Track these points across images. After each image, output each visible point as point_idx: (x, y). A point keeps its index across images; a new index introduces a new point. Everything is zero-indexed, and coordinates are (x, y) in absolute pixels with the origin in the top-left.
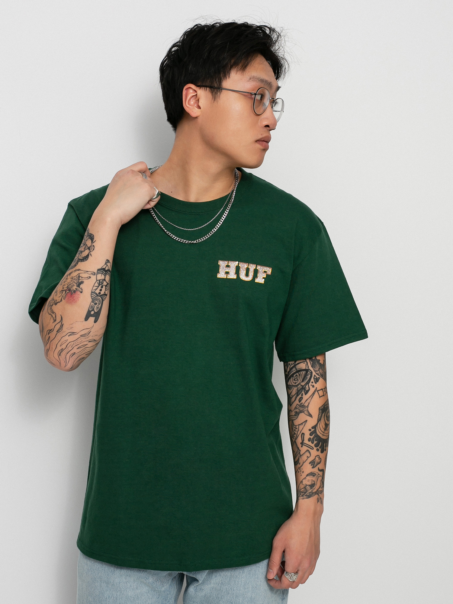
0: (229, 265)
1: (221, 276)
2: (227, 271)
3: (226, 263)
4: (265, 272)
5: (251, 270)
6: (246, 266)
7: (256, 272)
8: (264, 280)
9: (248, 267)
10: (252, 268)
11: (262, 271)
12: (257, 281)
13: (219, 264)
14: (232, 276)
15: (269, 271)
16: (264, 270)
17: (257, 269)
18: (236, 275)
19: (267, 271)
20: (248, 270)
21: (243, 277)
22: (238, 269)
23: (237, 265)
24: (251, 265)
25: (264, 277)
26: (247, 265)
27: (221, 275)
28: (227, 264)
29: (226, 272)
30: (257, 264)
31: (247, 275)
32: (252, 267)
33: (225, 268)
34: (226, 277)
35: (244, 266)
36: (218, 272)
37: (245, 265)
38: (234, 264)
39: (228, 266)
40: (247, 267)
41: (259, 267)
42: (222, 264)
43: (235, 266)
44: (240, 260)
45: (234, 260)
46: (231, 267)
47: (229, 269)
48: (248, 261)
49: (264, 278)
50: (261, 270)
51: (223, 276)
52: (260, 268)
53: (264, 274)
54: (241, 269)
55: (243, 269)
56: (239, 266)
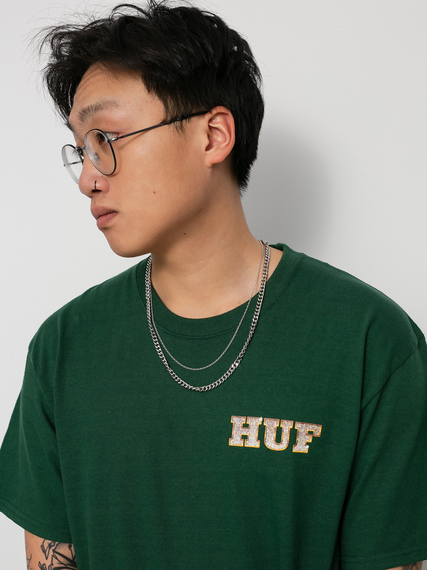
0: (247, 423)
1: (235, 443)
2: (245, 434)
3: (243, 419)
4: (310, 433)
5: (284, 431)
6: (275, 424)
7: (294, 434)
8: (308, 447)
9: (280, 425)
10: (287, 428)
11: (304, 431)
12: (295, 450)
13: (232, 422)
14: (253, 443)
15: (317, 430)
16: (308, 430)
17: (296, 428)
18: (259, 442)
19: (314, 431)
20: (279, 431)
21: (271, 444)
22: (262, 429)
23: (261, 424)
24: (285, 422)
25: (308, 441)
26: (278, 423)
27: (235, 441)
28: (245, 423)
29: (242, 435)
30: (295, 419)
31: (278, 440)
32: (287, 426)
33: (241, 429)
34: (242, 445)
35: (273, 424)
36: (230, 436)
37: (275, 422)
38: (255, 422)
39: (246, 426)
40: (278, 426)
41: (298, 426)
42: (237, 421)
43: (258, 425)
44: (266, 415)
45: (256, 415)
46: (251, 427)
47: (248, 430)
48: (280, 416)
49: (308, 444)
50: (302, 431)
51: (237, 443)
52: (301, 427)
53: (309, 437)
54: (268, 431)
55: (271, 430)
56: (264, 424)
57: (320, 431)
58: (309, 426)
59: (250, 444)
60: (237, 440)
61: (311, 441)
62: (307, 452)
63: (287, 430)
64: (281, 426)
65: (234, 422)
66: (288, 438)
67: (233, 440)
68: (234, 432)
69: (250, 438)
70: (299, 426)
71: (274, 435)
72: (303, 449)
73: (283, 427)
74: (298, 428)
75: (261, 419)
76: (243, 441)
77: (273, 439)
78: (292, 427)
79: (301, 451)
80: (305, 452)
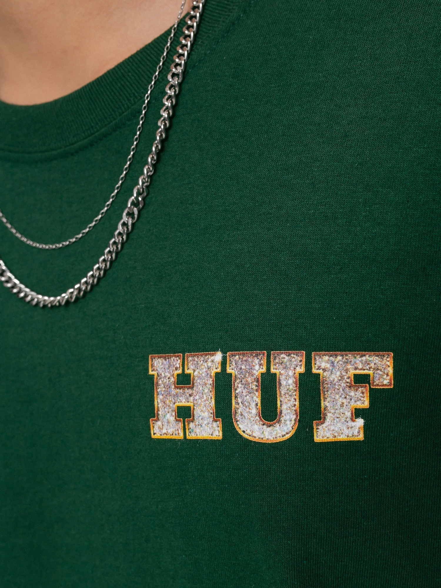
0: (187, 372)
1: (164, 431)
2: (183, 402)
3: (176, 362)
4: (361, 380)
5: (284, 383)
6: (257, 366)
7: (311, 389)
8: (360, 422)
9: (268, 369)
10: (291, 373)
11: (342, 377)
12: (323, 434)
13: (151, 373)
14: (206, 427)
15: (382, 369)
16: (352, 372)
17: (314, 371)
18: (220, 423)
19: (371, 372)
20: (269, 386)
21: (251, 425)
23: (219, 370)
24: (284, 356)
25: (359, 405)
26: (264, 362)
28: (180, 371)
29: (178, 408)
31: (269, 412)
32: (289, 368)
33: (174, 391)
34: (182, 436)
35: (252, 368)
36: (152, 411)
37: (257, 361)
38: (205, 368)
39: (184, 380)
40: (264, 370)
42: (163, 369)
43: (213, 374)
46: (198, 381)
47: (190, 391)
49: (358, 413)
50: (335, 377)
51: (170, 431)
52: (328, 366)
53: (359, 394)
54: (239, 389)
55: (247, 384)
56: (229, 370)
57: (391, 370)
58: (353, 360)
59: (198, 431)
60: (168, 422)
61: (366, 404)
62: (361, 437)
63: (291, 381)
64: (273, 371)
65: (154, 373)
66: (297, 403)
67: (159, 423)
68: (158, 401)
69: (197, 412)
70: (323, 365)
71: (257, 398)
72: (346, 432)
73: (277, 371)
74: (321, 371)
75: (218, 357)
76: (181, 425)
77: (254, 411)
78: (301, 369)
79: (342, 438)
80: (356, 439)
